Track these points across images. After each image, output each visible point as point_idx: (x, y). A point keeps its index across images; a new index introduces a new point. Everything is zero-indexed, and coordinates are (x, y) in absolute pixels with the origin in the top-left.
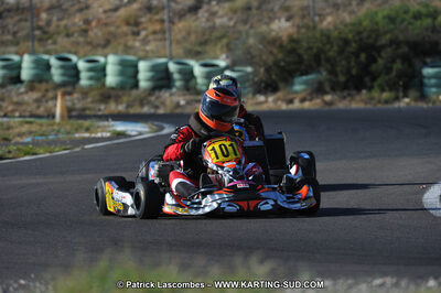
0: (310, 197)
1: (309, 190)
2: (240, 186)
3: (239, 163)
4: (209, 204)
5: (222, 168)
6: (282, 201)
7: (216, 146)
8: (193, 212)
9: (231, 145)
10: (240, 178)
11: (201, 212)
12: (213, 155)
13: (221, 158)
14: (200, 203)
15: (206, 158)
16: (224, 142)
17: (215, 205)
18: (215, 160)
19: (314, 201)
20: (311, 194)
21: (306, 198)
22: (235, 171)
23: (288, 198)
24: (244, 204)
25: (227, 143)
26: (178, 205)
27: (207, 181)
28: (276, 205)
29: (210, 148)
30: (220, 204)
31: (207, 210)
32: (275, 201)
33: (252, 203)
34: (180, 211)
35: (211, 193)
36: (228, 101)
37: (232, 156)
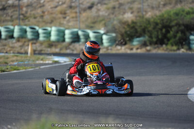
0: (128, 89)
1: (128, 86)
2: (99, 83)
3: (100, 73)
4: (86, 90)
5: (93, 75)
6: (116, 90)
7: (91, 66)
8: (79, 94)
9: (97, 66)
10: (99, 80)
11: (82, 93)
12: (89, 69)
13: (92, 71)
14: (82, 90)
15: (86, 70)
16: (94, 64)
17: (88, 91)
18: (90, 72)
19: (130, 90)
20: (129, 87)
21: (127, 89)
22: (98, 77)
23: (119, 89)
24: (100, 91)
25: (95, 65)
26: (73, 91)
27: (86, 81)
28: (113, 92)
29: (88, 66)
30: (90, 91)
31: (85, 93)
32: (113, 90)
33: (103, 91)
34: (74, 93)
35: (87, 86)
36: (96, 46)
37: (97, 70)
